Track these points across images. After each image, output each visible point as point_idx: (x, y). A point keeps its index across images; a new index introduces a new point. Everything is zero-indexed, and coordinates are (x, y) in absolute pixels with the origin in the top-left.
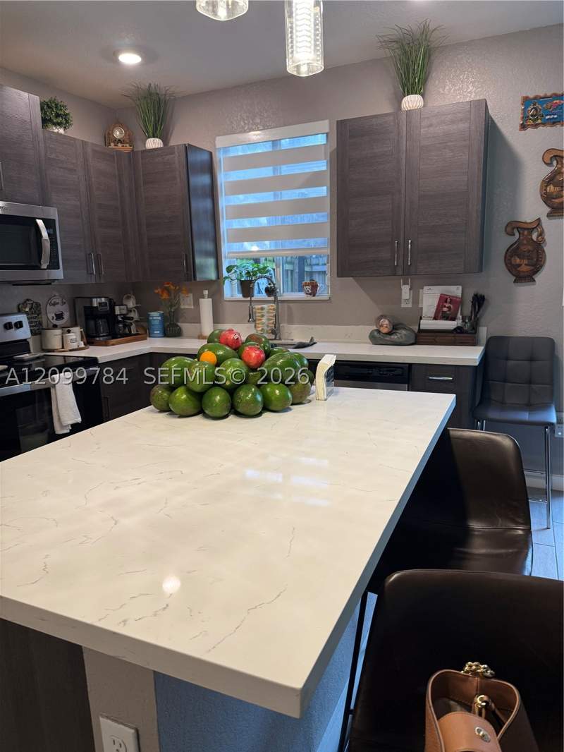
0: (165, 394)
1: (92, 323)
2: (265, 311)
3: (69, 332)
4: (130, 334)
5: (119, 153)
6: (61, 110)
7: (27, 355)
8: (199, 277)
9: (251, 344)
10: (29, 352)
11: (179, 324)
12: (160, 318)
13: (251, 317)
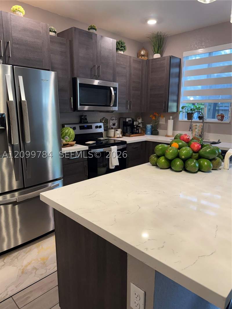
0: (155, 159)
1: (125, 128)
2: (198, 126)
3: (117, 130)
4: (138, 133)
5: (143, 60)
6: (123, 44)
7: (102, 138)
8: (169, 111)
9: (195, 141)
10: (103, 137)
11: (158, 130)
12: (150, 127)
13: (191, 128)
